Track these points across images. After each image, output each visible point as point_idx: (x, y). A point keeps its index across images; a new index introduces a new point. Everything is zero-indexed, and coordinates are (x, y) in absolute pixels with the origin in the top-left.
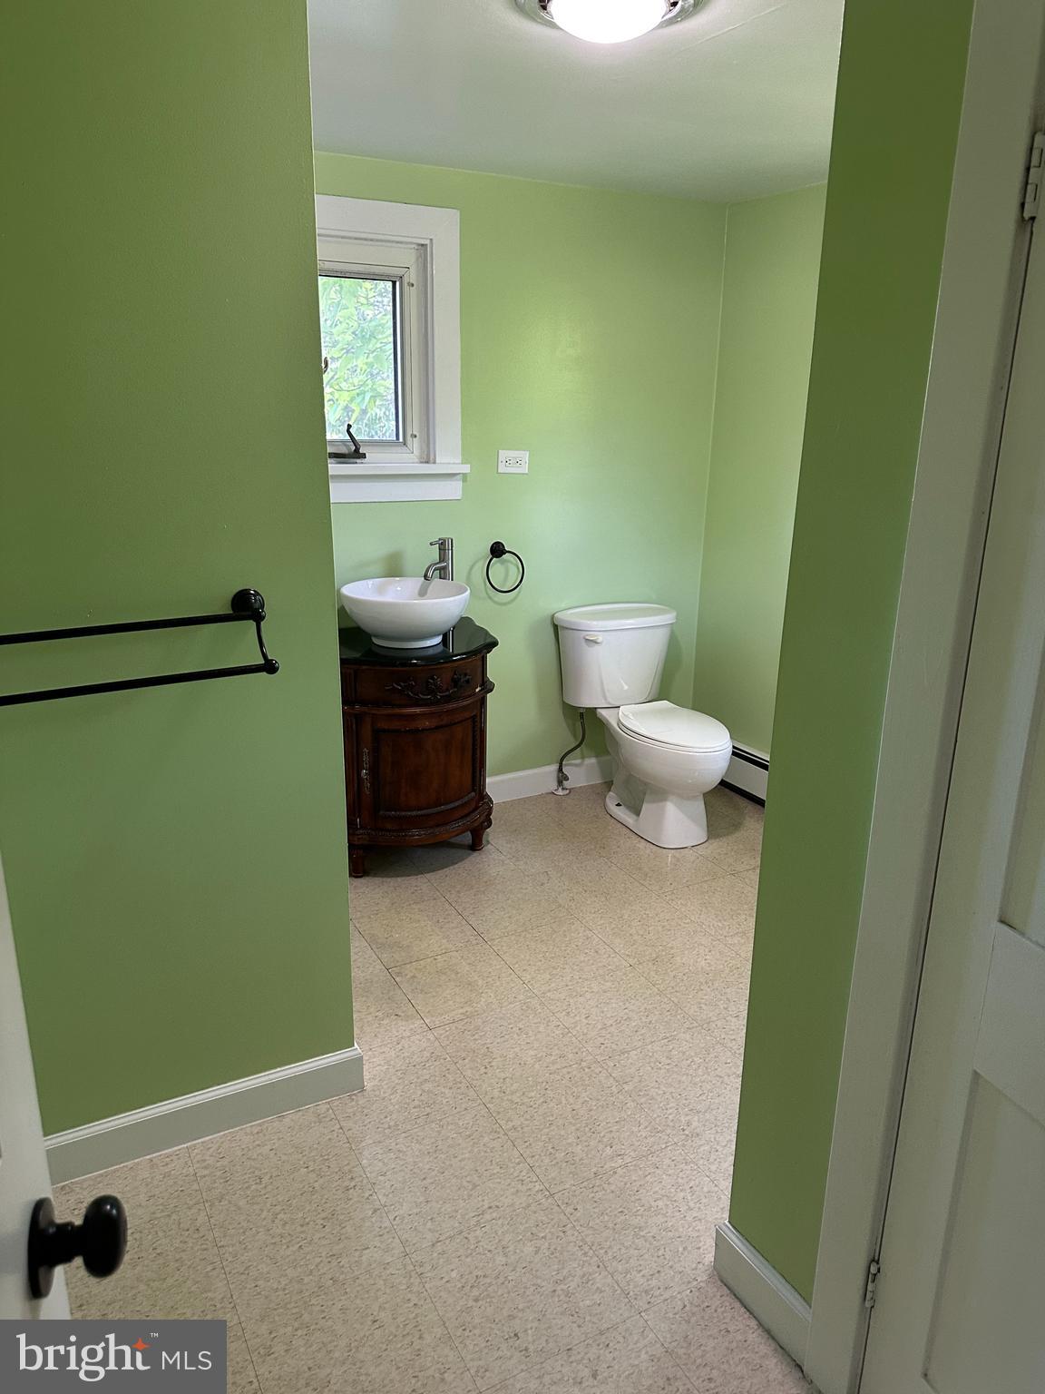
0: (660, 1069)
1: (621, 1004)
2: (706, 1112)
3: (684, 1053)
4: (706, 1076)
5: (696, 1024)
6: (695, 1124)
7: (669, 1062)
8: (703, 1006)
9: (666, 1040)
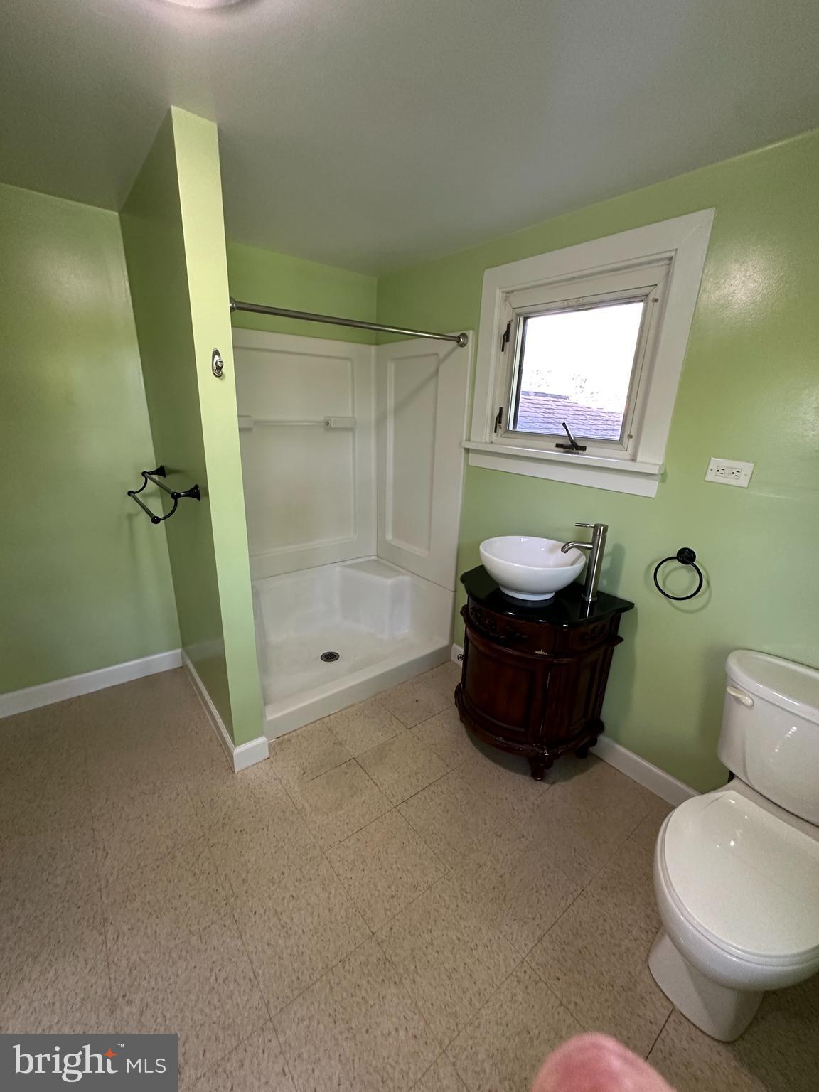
0: (212, 970)
1: (311, 927)
2: (140, 1021)
3: (231, 997)
4: (190, 1023)
5: (273, 1012)
6: (127, 1009)
7: (220, 980)
8: (306, 1023)
9: (252, 977)
